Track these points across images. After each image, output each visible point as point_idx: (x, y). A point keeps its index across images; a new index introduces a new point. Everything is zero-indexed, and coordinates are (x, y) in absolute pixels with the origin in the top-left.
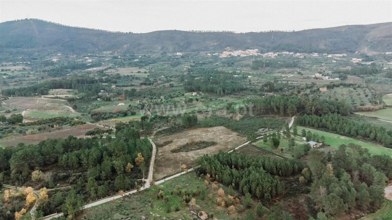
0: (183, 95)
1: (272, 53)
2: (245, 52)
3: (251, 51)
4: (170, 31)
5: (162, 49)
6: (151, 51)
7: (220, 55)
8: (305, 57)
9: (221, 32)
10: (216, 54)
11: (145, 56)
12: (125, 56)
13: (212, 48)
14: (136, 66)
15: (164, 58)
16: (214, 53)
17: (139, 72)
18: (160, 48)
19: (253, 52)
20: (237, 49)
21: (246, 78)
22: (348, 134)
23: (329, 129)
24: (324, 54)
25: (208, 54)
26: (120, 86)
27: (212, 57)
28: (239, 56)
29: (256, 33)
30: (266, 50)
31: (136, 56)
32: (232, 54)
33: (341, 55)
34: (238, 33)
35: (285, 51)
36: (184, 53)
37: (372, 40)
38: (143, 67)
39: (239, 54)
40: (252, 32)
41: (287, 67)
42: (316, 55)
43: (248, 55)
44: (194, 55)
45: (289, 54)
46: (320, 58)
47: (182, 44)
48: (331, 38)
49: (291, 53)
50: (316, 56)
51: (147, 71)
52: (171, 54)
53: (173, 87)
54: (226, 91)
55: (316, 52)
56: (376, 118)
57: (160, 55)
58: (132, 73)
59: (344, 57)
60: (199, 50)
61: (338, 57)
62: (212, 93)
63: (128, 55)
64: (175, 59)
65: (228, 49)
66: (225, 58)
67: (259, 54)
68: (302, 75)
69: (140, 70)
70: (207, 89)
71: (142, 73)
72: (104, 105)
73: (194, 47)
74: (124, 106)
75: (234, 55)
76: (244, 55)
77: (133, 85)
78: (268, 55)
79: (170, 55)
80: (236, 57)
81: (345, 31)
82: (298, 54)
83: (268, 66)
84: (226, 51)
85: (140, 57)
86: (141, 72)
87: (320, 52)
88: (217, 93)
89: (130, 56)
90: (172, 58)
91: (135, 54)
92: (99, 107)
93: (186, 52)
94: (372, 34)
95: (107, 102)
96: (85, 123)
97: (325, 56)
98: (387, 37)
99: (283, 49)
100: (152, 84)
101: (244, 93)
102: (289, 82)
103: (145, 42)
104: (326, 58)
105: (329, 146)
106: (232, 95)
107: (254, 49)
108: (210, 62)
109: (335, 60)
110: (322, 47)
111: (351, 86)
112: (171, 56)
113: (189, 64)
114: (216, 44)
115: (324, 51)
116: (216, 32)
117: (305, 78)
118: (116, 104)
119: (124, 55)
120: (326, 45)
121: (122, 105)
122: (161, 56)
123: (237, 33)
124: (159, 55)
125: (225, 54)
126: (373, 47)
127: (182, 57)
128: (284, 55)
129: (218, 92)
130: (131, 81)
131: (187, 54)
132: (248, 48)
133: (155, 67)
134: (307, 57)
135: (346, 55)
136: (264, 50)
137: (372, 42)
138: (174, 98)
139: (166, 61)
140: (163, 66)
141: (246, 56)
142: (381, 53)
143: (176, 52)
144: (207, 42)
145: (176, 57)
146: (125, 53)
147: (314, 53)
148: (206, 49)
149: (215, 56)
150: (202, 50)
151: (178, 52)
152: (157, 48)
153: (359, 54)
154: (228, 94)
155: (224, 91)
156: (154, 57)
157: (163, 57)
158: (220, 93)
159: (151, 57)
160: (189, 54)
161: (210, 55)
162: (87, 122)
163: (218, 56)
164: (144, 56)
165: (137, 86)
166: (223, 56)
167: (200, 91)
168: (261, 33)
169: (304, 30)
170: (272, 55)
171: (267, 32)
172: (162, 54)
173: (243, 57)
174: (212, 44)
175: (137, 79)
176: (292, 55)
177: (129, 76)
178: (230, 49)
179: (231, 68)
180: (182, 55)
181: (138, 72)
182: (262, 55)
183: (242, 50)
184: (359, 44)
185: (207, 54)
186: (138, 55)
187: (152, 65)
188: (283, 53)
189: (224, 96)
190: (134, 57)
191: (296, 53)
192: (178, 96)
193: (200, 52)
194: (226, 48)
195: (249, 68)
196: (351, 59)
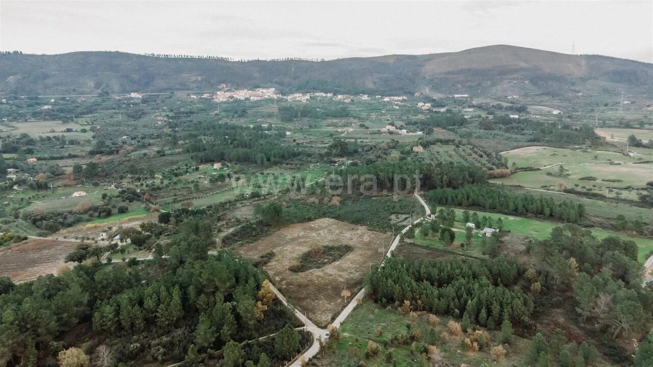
0: (197, 169)
1: (301, 95)
2: (255, 93)
3: (264, 91)
4: (106, 52)
5: (98, 86)
6: (74, 90)
7: (214, 97)
8: (352, 101)
9: (204, 57)
10: (205, 96)
11: (64, 99)
12: (16, 99)
13: (195, 85)
14: (54, 119)
15: (108, 103)
16: (203, 94)
17: (69, 130)
18: (92, 84)
19: (269, 93)
20: (238, 87)
21: (284, 135)
22: (514, 212)
23: (484, 207)
24: (377, 97)
25: (192, 97)
26: (44, 159)
27: (201, 101)
28: (247, 99)
29: (264, 61)
30: (287, 90)
31: (41, 99)
32: (235, 96)
33: (400, 98)
34: (235, 60)
35: (319, 91)
36: (144, 94)
37: (431, 78)
38: (72, 120)
39: (248, 96)
40: (258, 60)
41: (335, 117)
42: (365, 97)
43: (262, 98)
44: (166, 98)
45: (326, 97)
46: (374, 102)
47: (136, 77)
48: (379, 73)
49: (329, 95)
50: (366, 100)
51: (88, 128)
52: (118, 96)
53: (164, 155)
54: (272, 159)
55: (364, 93)
56: (519, 186)
57: (97, 97)
58: (54, 131)
59: (404, 101)
60: (172, 90)
61: (397, 101)
62: (246, 163)
63: (23, 97)
64: (132, 105)
65: (223, 88)
66: (224, 103)
67: (280, 96)
68: (367, 128)
69: (69, 126)
70: (239, 158)
71: (76, 131)
72: (37, 198)
73: (160, 83)
74: (85, 196)
75: (238, 97)
76: (256, 99)
77: (75, 156)
78: (296, 98)
79: (117, 98)
80: (243, 101)
81: (394, 63)
82: (340, 97)
83: (305, 116)
84: (220, 90)
85: (53, 100)
86: (74, 130)
87: (370, 93)
88: (256, 163)
89: (29, 98)
90: (124, 103)
91: (39, 95)
92: (29, 203)
93: (147, 92)
94: (429, 69)
95: (42, 193)
96: (26, 238)
97: (380, 99)
98: (449, 73)
99: (315, 89)
100: (115, 152)
101: (300, 160)
102: (359, 140)
103: (57, 73)
104: (382, 103)
105: (509, 231)
106: (284, 165)
107: (267, 88)
108: (202, 110)
109: (396, 105)
110: (370, 85)
111: (450, 143)
112: (120, 100)
113: (164, 114)
114: (199, 78)
115: (376, 91)
116: (197, 57)
117: (376, 133)
118: (68, 195)
119: (14, 97)
120: (375, 83)
121: (82, 196)
122: (99, 100)
123: (232, 60)
124: (93, 97)
125: (221, 97)
126: (436, 87)
127: (144, 101)
128: (319, 98)
129: (259, 162)
130: (61, 148)
131: (150, 95)
132: (259, 87)
133: (97, 119)
134: (355, 101)
135: (406, 98)
136: (285, 91)
137: (432, 80)
138: (182, 175)
139: (114, 109)
140: (112, 117)
141: (259, 99)
142: (449, 96)
143: (129, 92)
144: (182, 75)
145: (131, 101)
146: (16, 93)
147: (362, 95)
148: (184, 87)
149: (205, 99)
150: (178, 89)
151: (132, 92)
152: (86, 84)
153: (422, 96)
154: (276, 163)
155: (269, 160)
156: (85, 101)
157: (104, 101)
158: (262, 163)
159: (79, 100)
160: (155, 95)
161: (195, 97)
162: (28, 236)
163: (210, 100)
164: (61, 100)
165: (83, 157)
166: (221, 100)
167: (226, 160)
168: (274, 62)
169: (339, 60)
170: (302, 98)
171: (281, 60)
172: (100, 95)
173: (255, 102)
174: (194, 79)
175: (73, 144)
176: (331, 98)
177: (51, 137)
178: (227, 87)
179: (246, 119)
180: (141, 97)
181: (67, 129)
182: (285, 97)
183: (248, 90)
184: (416, 82)
185: (189, 95)
186: (48, 98)
187: (89, 116)
188: (317, 94)
189: (270, 167)
190: (38, 102)
191: (335, 94)
192: (187, 172)
193: (175, 92)
194: (220, 85)
195: (275, 119)
196: (417, 105)
